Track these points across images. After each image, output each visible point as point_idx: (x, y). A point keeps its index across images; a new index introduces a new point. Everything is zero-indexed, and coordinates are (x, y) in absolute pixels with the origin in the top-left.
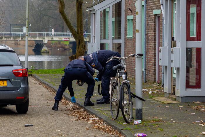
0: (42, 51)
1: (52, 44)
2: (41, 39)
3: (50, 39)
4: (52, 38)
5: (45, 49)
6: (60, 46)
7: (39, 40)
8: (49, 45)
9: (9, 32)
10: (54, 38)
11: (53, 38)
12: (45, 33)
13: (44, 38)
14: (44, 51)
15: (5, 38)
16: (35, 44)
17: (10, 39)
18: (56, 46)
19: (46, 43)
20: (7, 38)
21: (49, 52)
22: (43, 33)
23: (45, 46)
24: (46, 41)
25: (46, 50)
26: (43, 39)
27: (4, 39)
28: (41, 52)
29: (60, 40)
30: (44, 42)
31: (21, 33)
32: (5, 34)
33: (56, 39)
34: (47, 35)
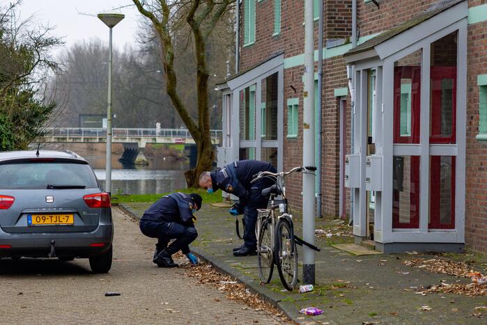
0: (136, 162)
1: (154, 149)
2: (134, 141)
3: (151, 141)
4: (153, 139)
5: (141, 157)
6: (167, 152)
7: (130, 142)
8: (148, 151)
9: (78, 129)
10: (157, 138)
11: (155, 139)
12: (142, 129)
13: (140, 139)
14: (140, 162)
15: (70, 138)
16: (124, 150)
17: (78, 141)
18: (160, 154)
19: (143, 148)
20: (73, 138)
21: (147, 164)
22: (138, 129)
23: (141, 152)
24: (142, 144)
25: (143, 160)
26: (137, 141)
27: (68, 140)
28: (134, 164)
29: (169, 142)
30: (139, 146)
31: (98, 130)
32: (71, 132)
33: (160, 140)
34: (146, 133)
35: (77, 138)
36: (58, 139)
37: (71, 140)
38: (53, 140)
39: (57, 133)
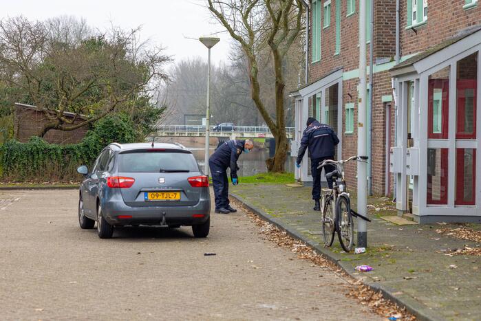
2: (226, 136)
3: (239, 136)
4: (241, 134)
7: (223, 136)
9: (183, 126)
10: (244, 133)
13: (231, 134)
15: (177, 133)
16: (218, 142)
17: (183, 135)
20: (180, 133)
26: (229, 136)
27: (175, 135)
29: (253, 136)
31: (199, 126)
32: (177, 128)
33: (246, 135)
34: (235, 129)
36: (168, 133)
37: (178, 135)
38: (164, 135)
39: (166, 129)
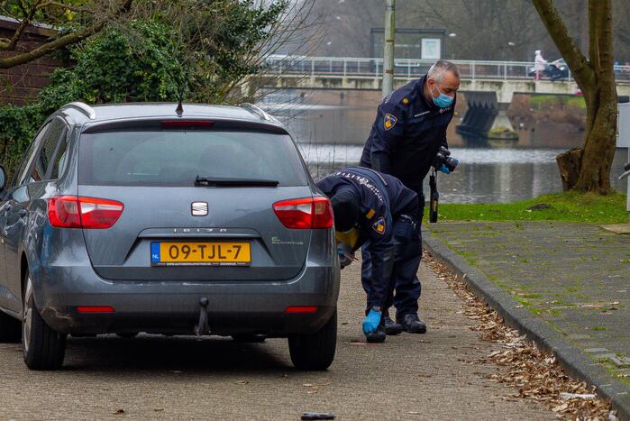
0: (490, 135)
1: (535, 106)
2: (487, 89)
3: (524, 89)
4: (528, 84)
5: (501, 124)
6: (562, 114)
7: (479, 89)
8: (520, 111)
9: (368, 60)
10: (538, 83)
11: (534, 85)
13: (500, 85)
14: (499, 134)
15: (349, 81)
16: (467, 108)
17: (367, 86)
18: (547, 116)
19: (507, 104)
20: (357, 80)
21: (516, 139)
22: (499, 63)
23: (502, 113)
24: (506, 95)
25: (507, 131)
26: (495, 89)
27: (345, 85)
28: (486, 138)
29: (565, 92)
30: (498, 101)
31: (409, 62)
33: (544, 87)
34: (519, 71)
35: (365, 81)
36: (324, 81)
37: (352, 85)
38: (311, 83)
39: (320, 68)
